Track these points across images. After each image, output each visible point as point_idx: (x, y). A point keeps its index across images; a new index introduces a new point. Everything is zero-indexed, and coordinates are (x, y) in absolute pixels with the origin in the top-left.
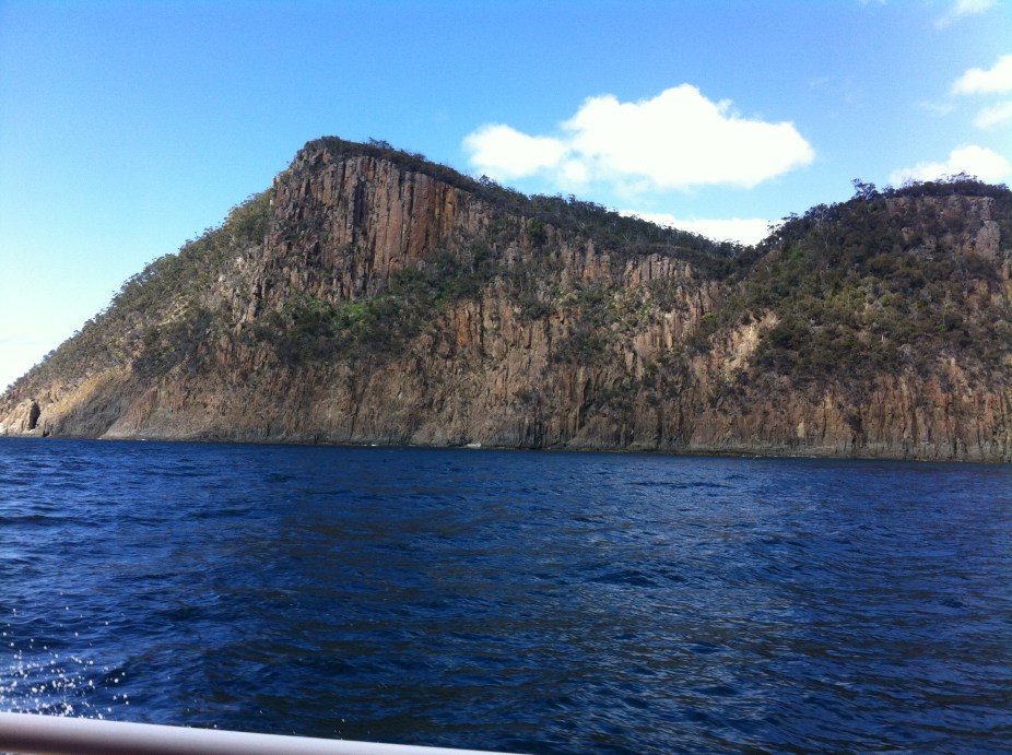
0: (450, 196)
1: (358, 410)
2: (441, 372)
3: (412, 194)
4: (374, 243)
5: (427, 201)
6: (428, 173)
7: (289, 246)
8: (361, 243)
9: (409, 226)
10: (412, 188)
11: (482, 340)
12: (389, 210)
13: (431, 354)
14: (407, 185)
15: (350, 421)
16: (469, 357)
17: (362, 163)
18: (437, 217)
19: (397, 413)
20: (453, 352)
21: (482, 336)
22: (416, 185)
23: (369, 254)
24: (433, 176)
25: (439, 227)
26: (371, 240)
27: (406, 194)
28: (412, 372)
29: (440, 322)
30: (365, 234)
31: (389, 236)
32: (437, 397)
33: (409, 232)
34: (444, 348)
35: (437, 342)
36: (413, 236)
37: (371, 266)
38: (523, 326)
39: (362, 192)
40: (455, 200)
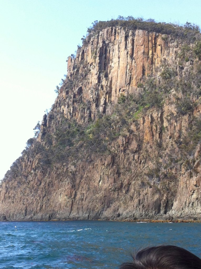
0: (159, 41)
1: (75, 195)
2: (130, 163)
3: (133, 45)
4: (111, 81)
5: (143, 47)
6: (143, 29)
7: (67, 93)
8: (104, 83)
9: (131, 66)
10: (133, 40)
11: (160, 137)
12: (119, 58)
13: (125, 151)
14: (130, 39)
15: (71, 203)
16: (150, 150)
17: (107, 32)
18: (150, 56)
19: (97, 195)
20: (139, 147)
21: (160, 134)
22: (135, 38)
23: (108, 89)
24: (146, 29)
25: (152, 63)
26: (110, 79)
27: (129, 45)
28: (108, 165)
29: (133, 127)
30: (106, 76)
31: (119, 75)
32: (126, 182)
33: (131, 70)
34: (134, 145)
35: (128, 142)
36: (134, 72)
37: (110, 97)
38: (176, 122)
39: (106, 50)
40: (162, 43)
